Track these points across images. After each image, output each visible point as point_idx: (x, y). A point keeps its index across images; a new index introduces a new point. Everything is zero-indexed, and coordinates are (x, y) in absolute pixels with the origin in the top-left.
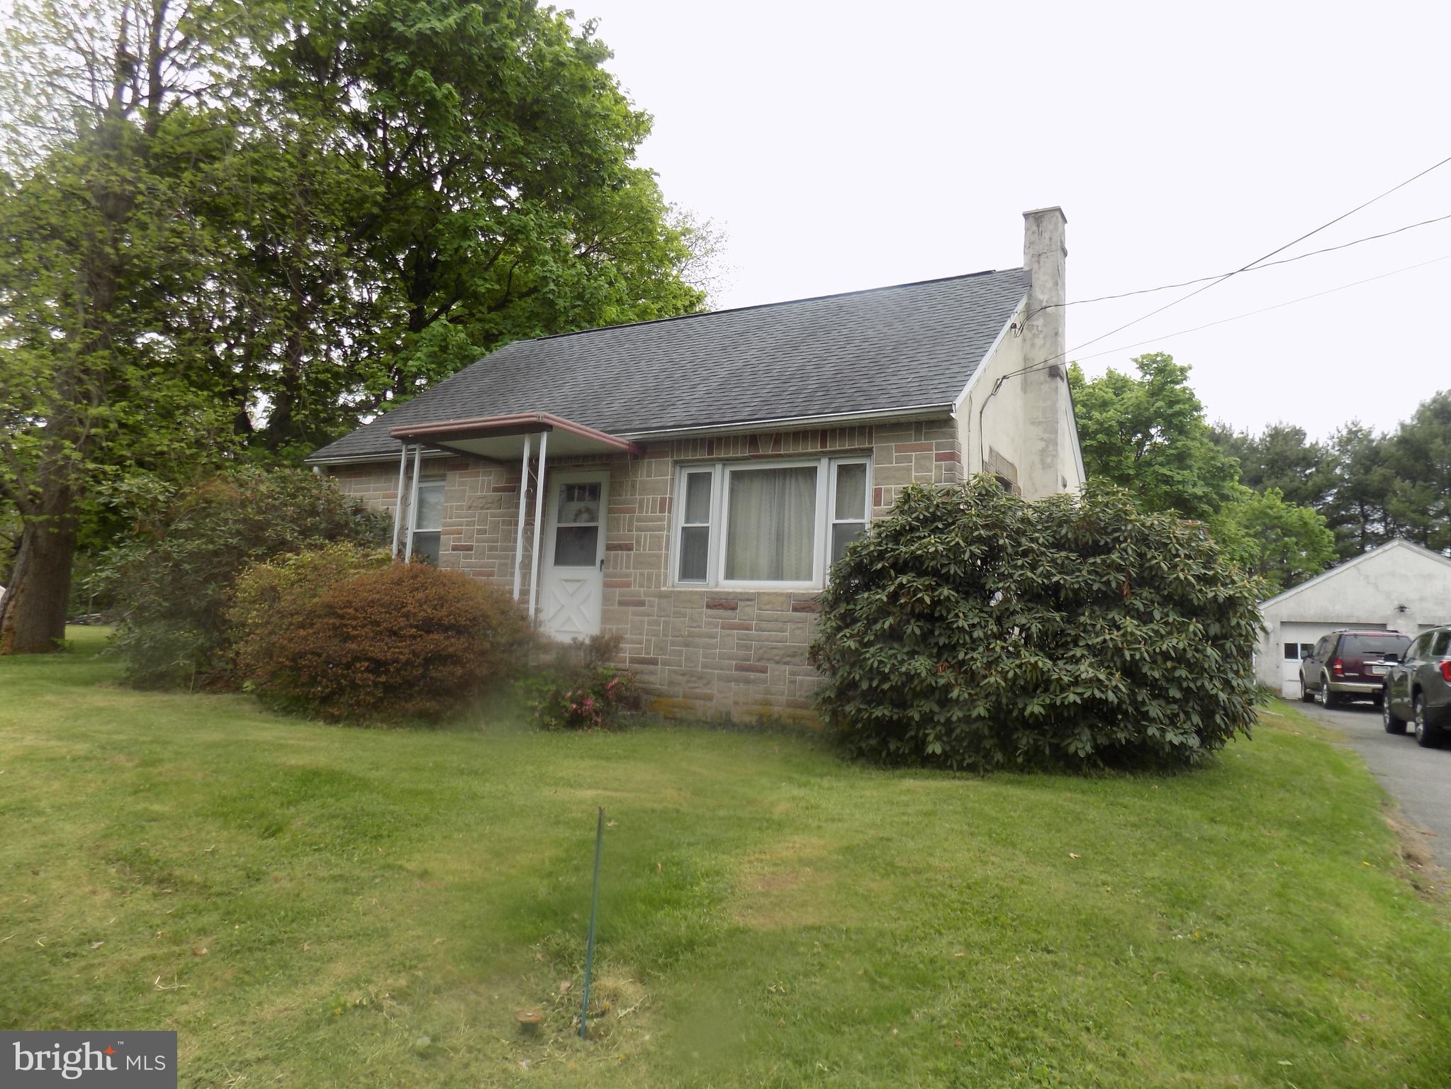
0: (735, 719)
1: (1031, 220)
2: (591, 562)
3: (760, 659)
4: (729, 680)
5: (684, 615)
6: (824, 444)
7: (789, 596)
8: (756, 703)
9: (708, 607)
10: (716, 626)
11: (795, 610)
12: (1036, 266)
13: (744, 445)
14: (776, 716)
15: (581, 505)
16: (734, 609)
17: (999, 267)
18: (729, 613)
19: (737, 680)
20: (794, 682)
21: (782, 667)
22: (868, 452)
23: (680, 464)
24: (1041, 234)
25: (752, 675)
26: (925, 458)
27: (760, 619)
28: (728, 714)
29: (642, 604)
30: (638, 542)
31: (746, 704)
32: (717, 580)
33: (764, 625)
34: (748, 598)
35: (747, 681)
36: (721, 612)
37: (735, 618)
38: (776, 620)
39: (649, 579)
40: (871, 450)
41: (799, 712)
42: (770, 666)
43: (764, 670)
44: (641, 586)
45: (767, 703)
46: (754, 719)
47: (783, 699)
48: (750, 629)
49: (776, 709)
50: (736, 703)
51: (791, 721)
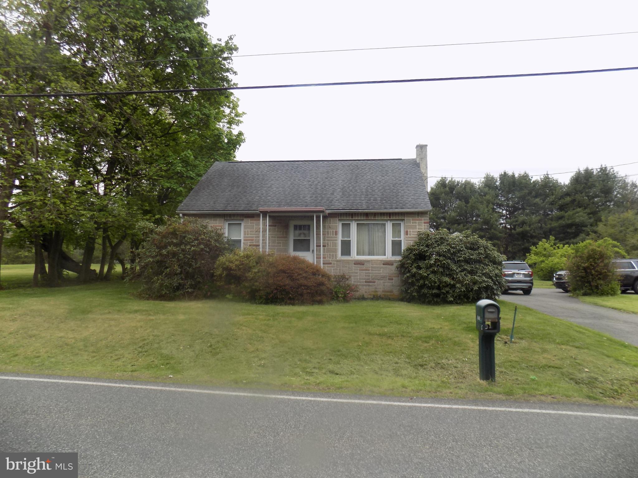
0: (366, 297)
1: (419, 148)
2: (309, 250)
3: (373, 279)
4: (363, 285)
5: (346, 267)
6: (390, 217)
7: (381, 261)
8: (372, 292)
9: (355, 264)
10: (358, 270)
11: (383, 264)
12: (421, 162)
13: (364, 216)
14: (379, 295)
15: (301, 232)
16: (364, 265)
17: (403, 158)
18: (362, 266)
19: (366, 285)
20: (384, 285)
21: (380, 281)
22: (403, 220)
23: (340, 220)
24: (422, 152)
25: (371, 284)
26: (420, 222)
27: (372, 267)
28: (363, 295)
29: (331, 264)
30: (328, 244)
31: (369, 292)
32: (354, 256)
33: (373, 269)
34: (368, 261)
35: (369, 286)
36: (359, 266)
37: (364, 267)
38: (378, 268)
39: (333, 256)
40: (404, 220)
41: (386, 293)
42: (376, 281)
43: (374, 282)
44: (330, 258)
45: (376, 292)
46: (372, 297)
47: (381, 290)
48: (369, 270)
49: (379, 293)
50: (366, 292)
51: (384, 296)
